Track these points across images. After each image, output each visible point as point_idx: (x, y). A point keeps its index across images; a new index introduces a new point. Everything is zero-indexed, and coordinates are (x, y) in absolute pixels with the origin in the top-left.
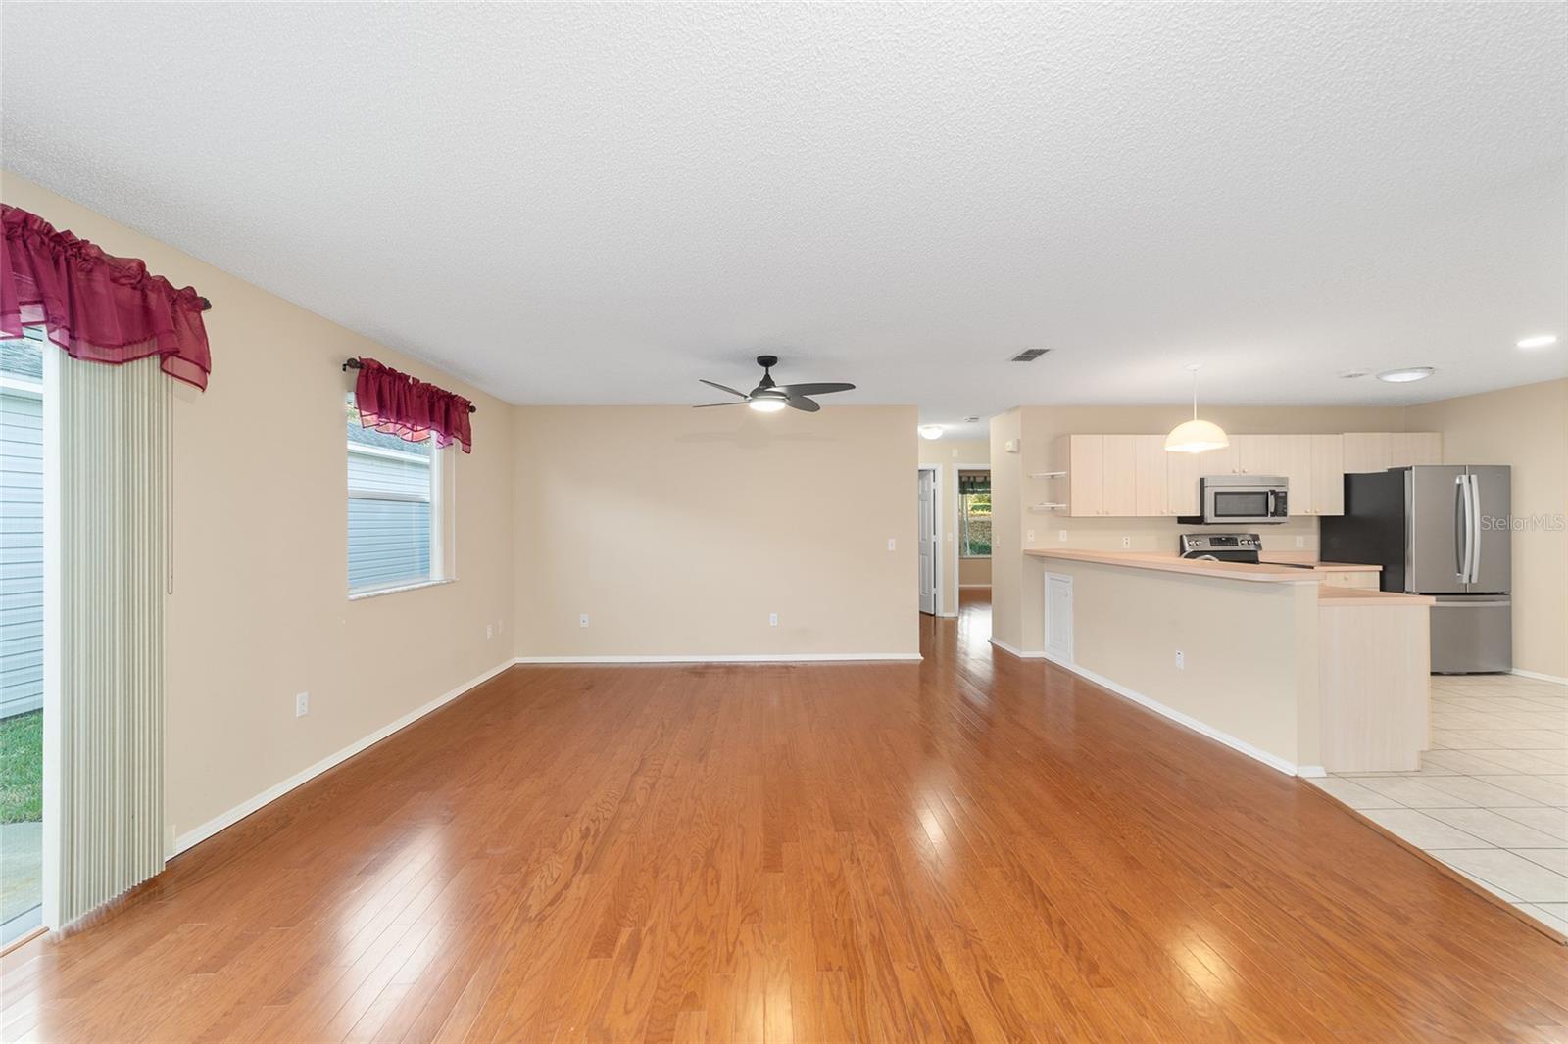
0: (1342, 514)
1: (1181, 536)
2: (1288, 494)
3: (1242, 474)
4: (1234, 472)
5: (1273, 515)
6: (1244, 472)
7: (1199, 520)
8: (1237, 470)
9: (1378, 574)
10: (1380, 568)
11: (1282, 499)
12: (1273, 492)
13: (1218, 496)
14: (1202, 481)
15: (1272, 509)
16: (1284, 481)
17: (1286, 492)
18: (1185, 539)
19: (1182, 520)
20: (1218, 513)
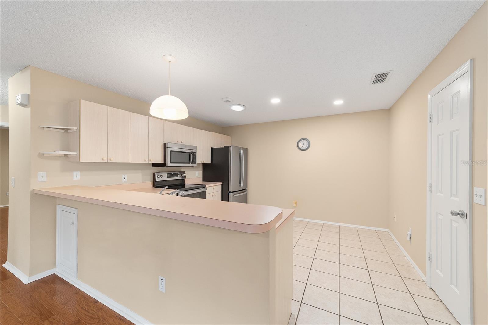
0: (210, 163)
1: (154, 174)
2: (197, 153)
3: (181, 143)
4: (178, 142)
5: (192, 163)
6: (181, 142)
7: (163, 165)
8: (179, 141)
9: (221, 185)
10: (222, 183)
11: (195, 155)
12: (192, 153)
13: (172, 153)
14: (165, 144)
15: (192, 160)
16: (195, 148)
17: (196, 153)
18: (156, 174)
19: (155, 165)
20: (172, 162)
